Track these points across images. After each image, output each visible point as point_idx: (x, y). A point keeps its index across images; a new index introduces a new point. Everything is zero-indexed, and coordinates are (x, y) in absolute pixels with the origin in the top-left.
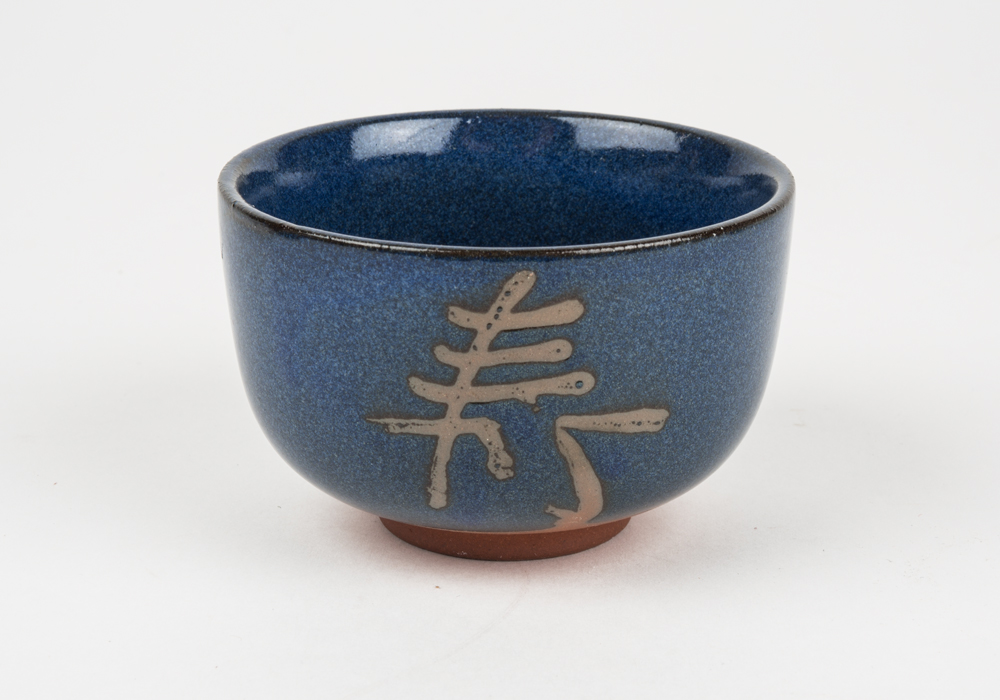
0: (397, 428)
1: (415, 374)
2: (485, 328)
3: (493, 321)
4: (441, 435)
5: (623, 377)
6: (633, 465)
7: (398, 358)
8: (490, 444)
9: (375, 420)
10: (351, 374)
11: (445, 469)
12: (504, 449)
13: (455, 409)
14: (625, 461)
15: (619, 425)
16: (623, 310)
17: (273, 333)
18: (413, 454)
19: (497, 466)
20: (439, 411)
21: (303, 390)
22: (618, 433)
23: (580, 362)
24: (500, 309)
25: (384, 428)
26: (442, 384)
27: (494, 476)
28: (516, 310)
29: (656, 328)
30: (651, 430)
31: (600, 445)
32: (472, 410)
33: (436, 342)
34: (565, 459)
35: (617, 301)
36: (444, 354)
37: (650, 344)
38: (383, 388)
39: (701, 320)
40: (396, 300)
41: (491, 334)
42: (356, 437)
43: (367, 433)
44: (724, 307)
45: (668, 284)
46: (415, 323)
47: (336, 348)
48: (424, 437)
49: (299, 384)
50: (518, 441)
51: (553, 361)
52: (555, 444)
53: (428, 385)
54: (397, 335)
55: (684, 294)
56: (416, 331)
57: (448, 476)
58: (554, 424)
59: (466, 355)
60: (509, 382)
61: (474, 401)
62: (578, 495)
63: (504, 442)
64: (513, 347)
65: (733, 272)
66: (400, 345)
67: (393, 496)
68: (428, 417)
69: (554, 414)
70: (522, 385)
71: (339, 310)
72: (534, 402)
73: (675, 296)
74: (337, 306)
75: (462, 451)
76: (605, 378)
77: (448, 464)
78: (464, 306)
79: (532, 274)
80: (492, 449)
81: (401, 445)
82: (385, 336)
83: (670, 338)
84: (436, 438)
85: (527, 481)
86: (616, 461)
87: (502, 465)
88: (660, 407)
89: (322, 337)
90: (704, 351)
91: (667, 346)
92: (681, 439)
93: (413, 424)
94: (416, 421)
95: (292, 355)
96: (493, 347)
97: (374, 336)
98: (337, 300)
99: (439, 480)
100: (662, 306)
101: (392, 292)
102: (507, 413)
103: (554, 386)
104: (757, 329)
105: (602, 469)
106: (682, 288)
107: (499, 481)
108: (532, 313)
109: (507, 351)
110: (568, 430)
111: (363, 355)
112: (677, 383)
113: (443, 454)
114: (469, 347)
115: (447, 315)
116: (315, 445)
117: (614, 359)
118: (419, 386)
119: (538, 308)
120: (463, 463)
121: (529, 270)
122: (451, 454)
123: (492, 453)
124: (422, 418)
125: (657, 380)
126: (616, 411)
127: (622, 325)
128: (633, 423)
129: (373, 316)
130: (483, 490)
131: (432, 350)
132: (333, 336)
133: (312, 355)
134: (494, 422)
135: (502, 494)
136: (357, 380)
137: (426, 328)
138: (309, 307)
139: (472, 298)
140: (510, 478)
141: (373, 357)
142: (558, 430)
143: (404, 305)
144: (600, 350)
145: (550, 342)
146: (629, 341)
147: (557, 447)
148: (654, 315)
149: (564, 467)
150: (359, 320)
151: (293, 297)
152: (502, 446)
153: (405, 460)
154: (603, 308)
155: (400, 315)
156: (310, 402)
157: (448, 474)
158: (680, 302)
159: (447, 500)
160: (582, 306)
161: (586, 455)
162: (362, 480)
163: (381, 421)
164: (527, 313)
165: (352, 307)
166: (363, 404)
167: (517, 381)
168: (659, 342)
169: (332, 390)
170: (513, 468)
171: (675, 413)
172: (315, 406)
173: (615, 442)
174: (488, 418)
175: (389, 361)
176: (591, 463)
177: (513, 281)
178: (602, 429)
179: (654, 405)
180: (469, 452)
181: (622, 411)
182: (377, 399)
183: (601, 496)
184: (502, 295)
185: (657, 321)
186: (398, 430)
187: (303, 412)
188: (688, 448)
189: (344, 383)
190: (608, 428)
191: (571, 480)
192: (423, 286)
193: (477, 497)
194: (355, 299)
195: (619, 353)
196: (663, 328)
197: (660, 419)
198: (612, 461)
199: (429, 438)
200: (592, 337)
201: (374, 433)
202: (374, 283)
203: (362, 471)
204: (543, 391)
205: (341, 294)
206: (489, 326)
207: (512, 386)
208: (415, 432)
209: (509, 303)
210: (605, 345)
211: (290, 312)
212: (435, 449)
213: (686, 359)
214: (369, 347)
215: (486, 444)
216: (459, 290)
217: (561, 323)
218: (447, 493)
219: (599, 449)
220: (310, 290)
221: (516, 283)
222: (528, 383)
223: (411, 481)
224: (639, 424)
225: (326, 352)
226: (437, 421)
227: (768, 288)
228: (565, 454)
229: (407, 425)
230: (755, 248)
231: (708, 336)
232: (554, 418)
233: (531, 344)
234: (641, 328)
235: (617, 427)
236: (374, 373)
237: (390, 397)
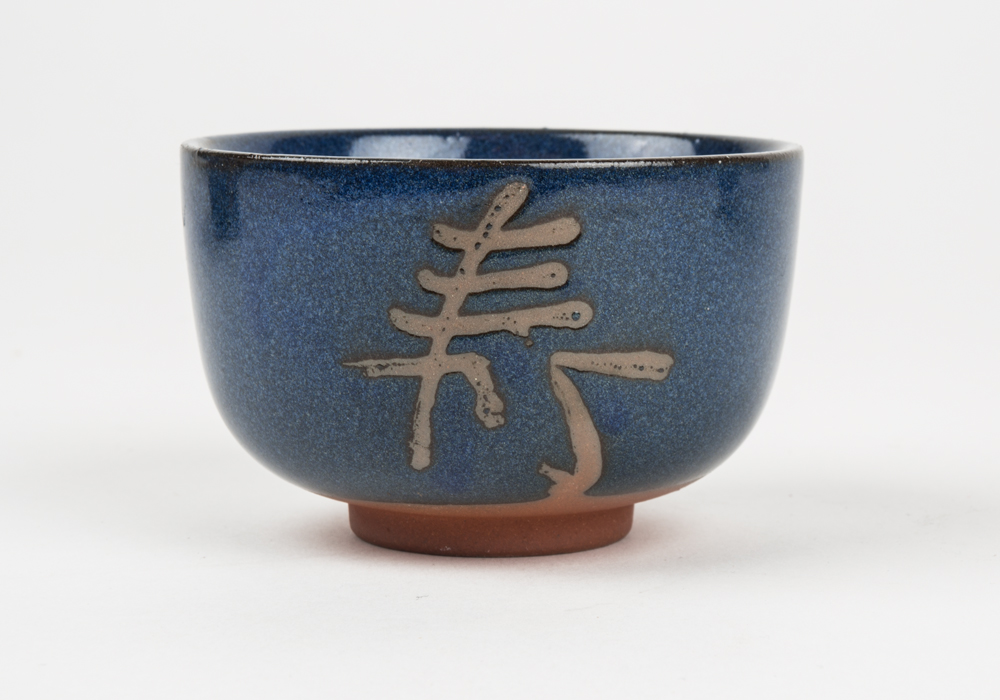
0: (376, 370)
1: (396, 305)
2: (473, 248)
3: (481, 240)
4: (424, 375)
5: (624, 310)
6: (635, 418)
7: (379, 287)
8: (479, 384)
9: (352, 364)
10: (326, 312)
11: (429, 416)
12: (494, 391)
13: (440, 343)
14: (626, 412)
15: (620, 368)
16: (623, 233)
17: (240, 283)
18: (394, 400)
19: (486, 411)
20: (421, 347)
21: (273, 341)
22: (618, 377)
23: (577, 290)
24: (489, 226)
25: (362, 372)
26: (426, 315)
27: (482, 423)
28: (506, 226)
29: (658, 258)
30: (654, 378)
31: (599, 390)
32: (459, 344)
33: (420, 266)
34: (561, 404)
35: (616, 222)
36: (429, 280)
37: (652, 276)
38: (361, 325)
39: (707, 257)
40: (376, 221)
41: (480, 255)
42: (331, 388)
43: (343, 380)
44: (732, 247)
45: (670, 209)
46: (397, 245)
47: (310, 284)
48: (406, 378)
49: (268, 335)
50: (510, 381)
51: (547, 287)
52: (550, 386)
53: (411, 317)
54: (378, 260)
55: (688, 223)
56: (398, 255)
57: (432, 426)
58: (549, 361)
59: (453, 280)
60: (499, 311)
61: (461, 333)
62: (575, 450)
63: (494, 381)
64: (504, 270)
65: (740, 209)
66: (380, 273)
67: (371, 458)
68: (411, 355)
69: (548, 350)
70: (513, 315)
71: (314, 239)
72: (526, 334)
73: (679, 223)
74: (312, 235)
75: (447, 393)
76: (605, 310)
77: (433, 410)
78: (450, 223)
79: (524, 186)
80: (480, 390)
81: (381, 391)
82: (364, 264)
83: (673, 272)
84: (419, 379)
85: (519, 430)
86: (616, 410)
87: (492, 410)
88: (664, 352)
89: (295, 274)
90: (710, 294)
91: (671, 281)
92: (686, 394)
93: (394, 364)
94: (397, 360)
95: (261, 302)
96: (482, 269)
97: (353, 265)
98: (312, 228)
99: (423, 432)
100: (665, 233)
101: (372, 211)
102: (497, 348)
103: (547, 316)
104: (767, 284)
105: (601, 420)
106: (686, 216)
107: (489, 430)
108: (525, 230)
109: (497, 274)
110: (565, 369)
111: (340, 288)
112: (682, 325)
113: (427, 398)
114: (456, 270)
115: (432, 234)
116: (286, 406)
117: (613, 288)
118: (399, 317)
119: (531, 226)
120: (448, 408)
121: (520, 181)
122: (436, 398)
123: (480, 395)
124: (404, 356)
125: (660, 319)
126: (616, 350)
127: (621, 251)
128: (635, 366)
129: (351, 241)
130: (471, 442)
131: (416, 275)
132: (307, 271)
133: (283, 298)
134: (483, 358)
135: (492, 447)
136: (333, 318)
137: (408, 251)
138: (280, 241)
139: (459, 213)
140: (501, 426)
141: (350, 289)
142: (553, 369)
143: (384, 225)
144: (599, 277)
145: (544, 266)
146: (629, 269)
147: (552, 389)
148: (656, 243)
149: (560, 414)
150: (336, 248)
151: (263, 234)
152: (492, 387)
153: (385, 408)
154: (601, 229)
155: (381, 237)
156: (280, 354)
157: (432, 421)
158: (684, 232)
159: (431, 457)
160: (578, 225)
161: (584, 400)
162: (337, 442)
163: (359, 364)
164: (519, 231)
165: (328, 234)
166: (339, 346)
167: (509, 310)
168: (662, 275)
169: (305, 334)
170: (504, 414)
171: (680, 362)
172: (286, 357)
173: (616, 387)
174: (477, 353)
175: (368, 292)
176: (589, 411)
177: (503, 194)
178: (600, 371)
179: (656, 348)
180: (455, 393)
181: (623, 352)
182: (354, 339)
183: (600, 455)
184: (492, 210)
185: (660, 250)
186: (377, 373)
187: (272, 368)
188: (695, 407)
189: (319, 324)
190: (608, 370)
191: (567, 431)
192: (406, 202)
193: (464, 451)
194: (332, 223)
195: (619, 282)
196: (665, 259)
197: (663, 366)
198: (612, 409)
199: (412, 380)
200: (589, 262)
201: (351, 380)
202: (352, 203)
203: (337, 429)
204: (537, 321)
205: (316, 221)
206: (478, 245)
207: (502, 315)
208: (397, 373)
209: (500, 219)
210: (603, 271)
211: (259, 252)
212: (418, 393)
213: (691, 299)
214: (347, 278)
215: (474, 384)
216: (445, 205)
217: (556, 243)
218: (431, 447)
219: (598, 395)
220: (282, 222)
221: (507, 196)
222: (520, 312)
223: (391, 434)
224: (641, 368)
225: (299, 291)
226: (420, 359)
227: (778, 242)
228: (561, 398)
229: (387, 366)
230: (763, 189)
231: (714, 277)
232: (549, 354)
233: (523, 267)
234: (643, 255)
235: (617, 370)
236: (351, 308)
237: (369, 335)
